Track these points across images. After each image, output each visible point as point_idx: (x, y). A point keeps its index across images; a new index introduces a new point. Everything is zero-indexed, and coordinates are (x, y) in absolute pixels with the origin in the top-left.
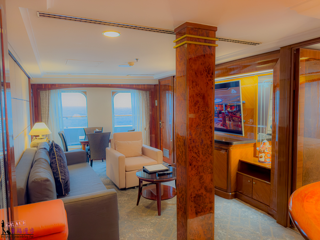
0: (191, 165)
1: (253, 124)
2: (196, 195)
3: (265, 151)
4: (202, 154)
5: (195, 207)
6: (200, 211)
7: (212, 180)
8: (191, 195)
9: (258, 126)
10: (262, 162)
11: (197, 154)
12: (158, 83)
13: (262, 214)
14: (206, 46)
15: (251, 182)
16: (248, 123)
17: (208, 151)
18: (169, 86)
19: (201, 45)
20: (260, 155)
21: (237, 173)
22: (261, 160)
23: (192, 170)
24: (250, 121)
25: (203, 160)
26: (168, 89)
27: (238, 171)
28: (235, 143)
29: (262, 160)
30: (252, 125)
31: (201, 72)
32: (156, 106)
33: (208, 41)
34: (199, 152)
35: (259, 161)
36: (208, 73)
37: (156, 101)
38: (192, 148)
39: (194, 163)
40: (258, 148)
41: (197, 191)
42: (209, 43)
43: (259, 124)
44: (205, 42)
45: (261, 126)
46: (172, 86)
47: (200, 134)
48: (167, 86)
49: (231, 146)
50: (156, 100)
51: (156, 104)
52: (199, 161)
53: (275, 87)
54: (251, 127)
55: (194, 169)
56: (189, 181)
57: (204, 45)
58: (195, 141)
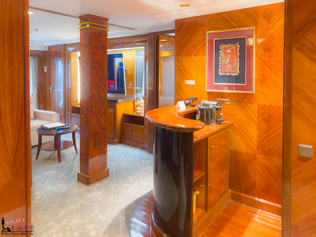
0: (91, 111)
1: (132, 86)
2: (95, 132)
3: (141, 105)
4: (99, 103)
5: (94, 141)
6: (97, 143)
7: (105, 121)
8: (92, 132)
9: (136, 88)
10: (139, 113)
11: (96, 103)
12: (47, 49)
13: (139, 150)
14: (102, 30)
15: (131, 129)
16: (129, 86)
17: (103, 101)
18: (60, 53)
19: (98, 29)
20: (137, 108)
21: (121, 124)
22: (137, 112)
23: (92, 114)
24: (131, 85)
25: (100, 108)
26: (59, 56)
27: (122, 122)
28: (120, 100)
29: (139, 112)
30: (132, 88)
31: (98, 47)
32: (45, 72)
33: (103, 27)
34: (97, 102)
35: (137, 113)
36: (103, 48)
37: (45, 68)
38: (93, 99)
39: (94, 110)
40: (136, 103)
41: (96, 129)
42: (103, 28)
43: (137, 86)
44: (101, 28)
45: (138, 88)
46: (64, 53)
47: (98, 89)
48: (58, 53)
49: (117, 103)
50: (45, 66)
51: (46, 71)
52: (97, 108)
53: (145, 59)
54: (131, 89)
55: (94, 114)
56: (91, 122)
57: (100, 30)
58: (95, 94)
